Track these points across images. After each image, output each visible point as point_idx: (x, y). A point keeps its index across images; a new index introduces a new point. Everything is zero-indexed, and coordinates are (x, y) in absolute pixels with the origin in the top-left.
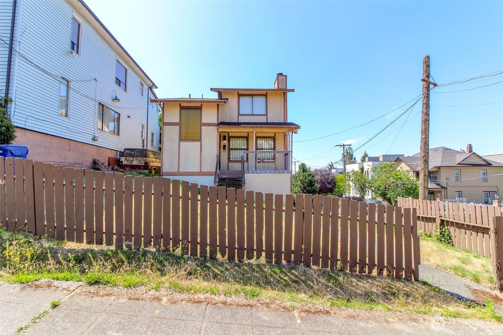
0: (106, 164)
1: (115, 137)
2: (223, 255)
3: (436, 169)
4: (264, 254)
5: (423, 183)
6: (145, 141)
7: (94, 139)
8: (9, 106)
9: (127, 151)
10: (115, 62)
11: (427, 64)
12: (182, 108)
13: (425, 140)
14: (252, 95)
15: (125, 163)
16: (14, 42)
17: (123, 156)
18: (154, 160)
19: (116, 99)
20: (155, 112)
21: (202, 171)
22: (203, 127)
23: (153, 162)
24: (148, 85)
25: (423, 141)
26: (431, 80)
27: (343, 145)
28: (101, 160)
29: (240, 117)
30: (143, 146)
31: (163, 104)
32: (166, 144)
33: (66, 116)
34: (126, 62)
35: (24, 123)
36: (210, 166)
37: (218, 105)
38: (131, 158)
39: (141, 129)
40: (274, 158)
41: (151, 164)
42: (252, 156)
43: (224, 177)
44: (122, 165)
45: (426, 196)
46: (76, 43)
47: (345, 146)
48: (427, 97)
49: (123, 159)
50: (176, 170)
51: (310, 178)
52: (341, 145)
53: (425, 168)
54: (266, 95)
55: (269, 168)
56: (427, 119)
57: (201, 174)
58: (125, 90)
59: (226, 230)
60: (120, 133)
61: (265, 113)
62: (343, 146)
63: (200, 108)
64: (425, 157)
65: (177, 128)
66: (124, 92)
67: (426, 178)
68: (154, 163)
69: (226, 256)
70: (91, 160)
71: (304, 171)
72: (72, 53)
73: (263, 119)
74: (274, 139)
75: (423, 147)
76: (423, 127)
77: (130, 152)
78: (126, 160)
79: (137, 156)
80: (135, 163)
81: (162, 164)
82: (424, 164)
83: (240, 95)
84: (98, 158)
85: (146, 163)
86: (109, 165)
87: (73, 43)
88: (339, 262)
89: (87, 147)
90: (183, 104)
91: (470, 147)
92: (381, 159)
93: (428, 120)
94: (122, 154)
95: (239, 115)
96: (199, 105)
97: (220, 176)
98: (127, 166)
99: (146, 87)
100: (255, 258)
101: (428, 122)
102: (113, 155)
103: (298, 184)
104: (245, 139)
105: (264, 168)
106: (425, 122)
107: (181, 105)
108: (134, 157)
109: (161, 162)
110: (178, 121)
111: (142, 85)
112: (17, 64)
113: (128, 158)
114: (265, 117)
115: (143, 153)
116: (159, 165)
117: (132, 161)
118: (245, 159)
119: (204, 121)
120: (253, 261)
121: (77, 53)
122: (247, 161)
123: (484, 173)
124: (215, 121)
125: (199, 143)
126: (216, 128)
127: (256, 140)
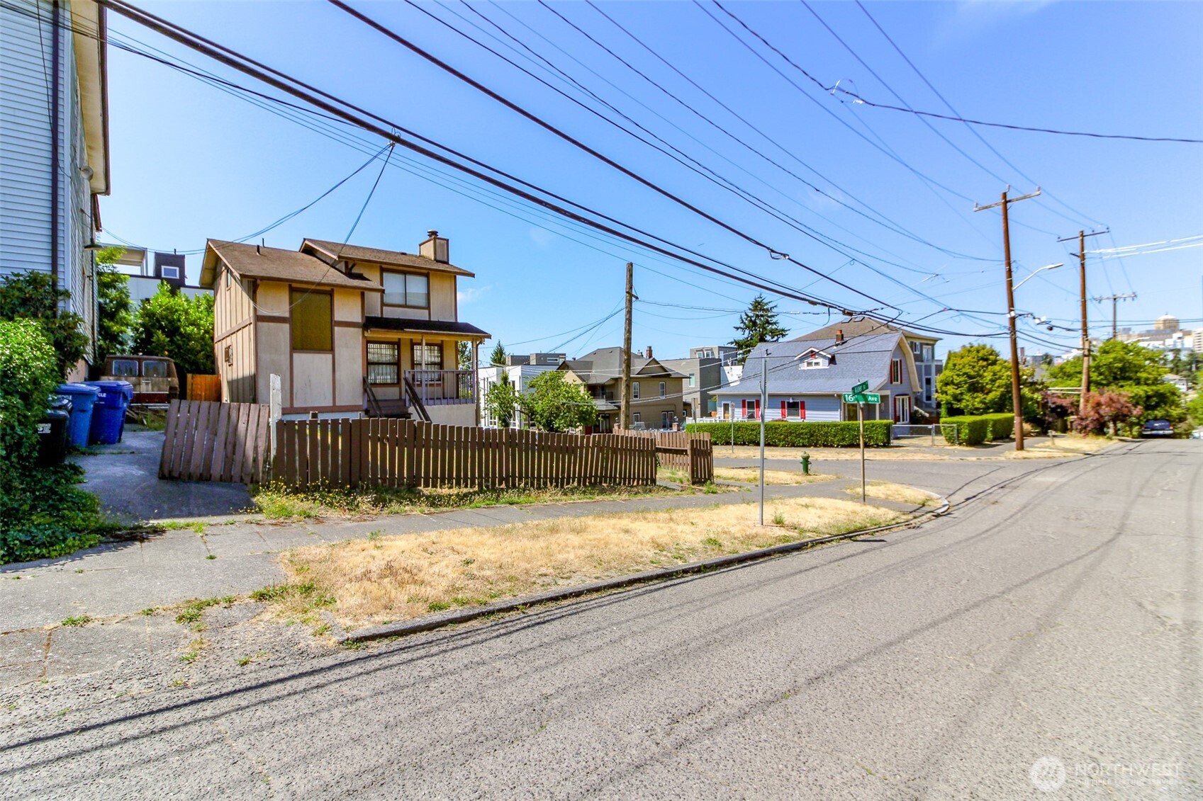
3: (612, 382)
9: (115, 363)
12: (292, 290)
14: (405, 273)
21: (337, 404)
22: (336, 329)
26: (634, 293)
29: (384, 308)
32: (264, 357)
36: (351, 394)
37: (362, 293)
40: (441, 379)
50: (287, 405)
54: (427, 275)
57: (336, 409)
61: (425, 305)
63: (331, 294)
65: (286, 327)
73: (422, 315)
74: (441, 347)
77: (127, 365)
83: (383, 270)
85: (173, 388)
90: (295, 286)
91: (650, 351)
92: (533, 362)
95: (383, 304)
96: (328, 288)
104: (395, 346)
108: (139, 376)
110: (287, 315)
114: (427, 311)
115: (163, 367)
119: (337, 317)
123: (663, 386)
124: (358, 318)
125: (330, 356)
126: (360, 330)
127: (412, 350)
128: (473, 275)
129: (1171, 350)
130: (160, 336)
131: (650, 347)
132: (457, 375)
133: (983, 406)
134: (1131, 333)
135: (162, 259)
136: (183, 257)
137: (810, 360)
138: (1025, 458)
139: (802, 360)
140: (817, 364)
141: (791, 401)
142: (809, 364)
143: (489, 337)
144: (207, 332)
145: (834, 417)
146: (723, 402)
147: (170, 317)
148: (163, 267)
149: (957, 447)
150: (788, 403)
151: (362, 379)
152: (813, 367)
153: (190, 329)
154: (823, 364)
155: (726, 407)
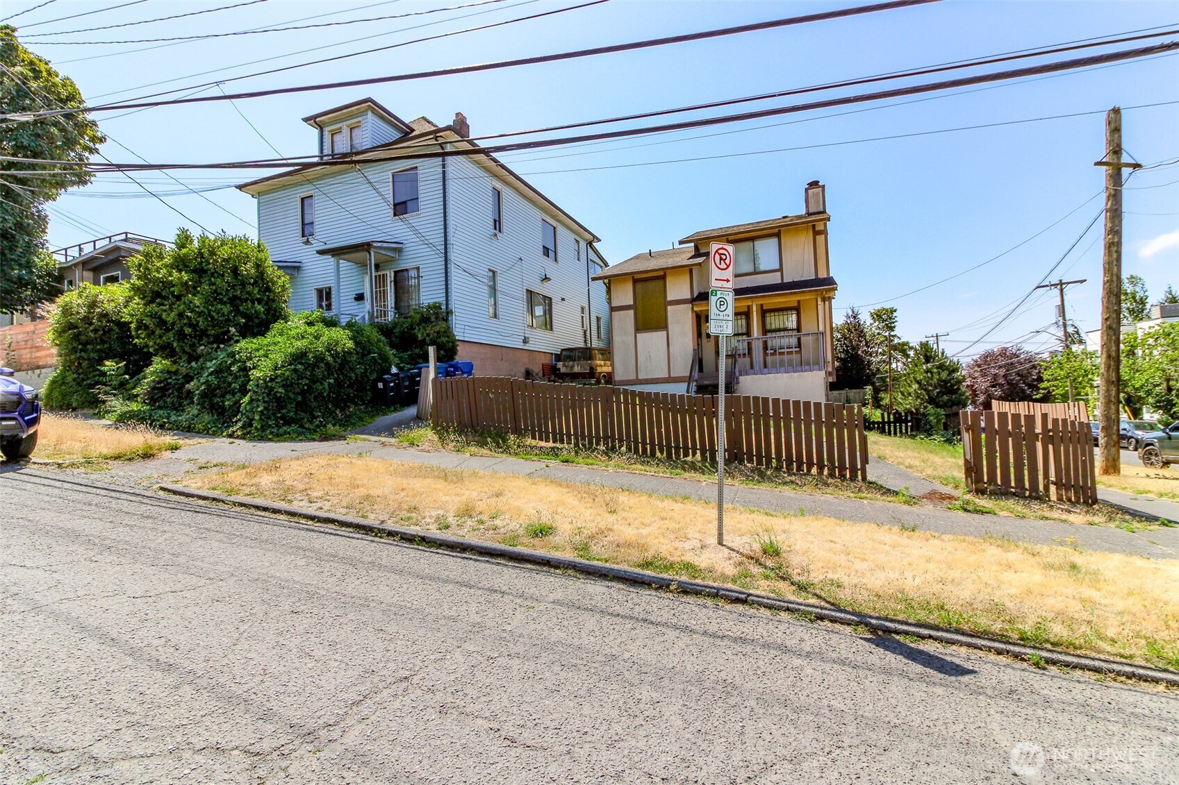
0: (541, 374)
1: (547, 334)
2: (662, 453)
4: (698, 452)
5: (1105, 374)
6: (588, 332)
7: (525, 341)
8: (450, 318)
9: (564, 353)
10: (540, 223)
11: (1113, 125)
12: (635, 281)
13: (1110, 285)
14: (752, 239)
15: (563, 370)
16: (448, 246)
17: (559, 361)
18: (602, 363)
19: (546, 278)
20: (599, 288)
21: (672, 376)
22: (669, 308)
23: (601, 366)
24: (586, 240)
25: (1106, 287)
26: (1125, 158)
27: (1057, 284)
28: (534, 369)
30: (585, 341)
31: (609, 281)
32: (617, 339)
33: (495, 317)
34: (554, 217)
35: (462, 334)
36: (682, 366)
37: (691, 271)
38: (571, 363)
39: (579, 314)
40: (799, 345)
41: (599, 370)
42: (757, 347)
43: (706, 382)
44: (560, 373)
45: (1113, 400)
46: (497, 219)
47: (1064, 286)
48: (1115, 197)
49: (560, 365)
50: (633, 377)
51: (944, 375)
52: (1052, 285)
53: (1110, 342)
54: (778, 235)
55: (790, 364)
56: (1113, 243)
57: (670, 380)
58: (556, 260)
59: (663, 430)
60: (554, 327)
61: (777, 267)
62: (1059, 287)
64: (1110, 319)
65: (631, 312)
66: (554, 264)
67: (1112, 363)
68: (603, 367)
69: (665, 455)
70: (523, 370)
71: (927, 360)
72: (496, 235)
73: (775, 279)
74: (797, 310)
75: (1105, 300)
76: (1106, 258)
77: (568, 354)
78: (564, 365)
79: (579, 359)
80: (577, 369)
81: (613, 369)
82: (1108, 335)
83: (731, 243)
84: (531, 367)
85: (592, 369)
86: (544, 375)
87: (495, 221)
88: (774, 461)
89: (518, 354)
90: (637, 276)
93: (1119, 244)
94: (558, 357)
97: (700, 383)
98: (566, 375)
99: (583, 244)
100: (691, 456)
101: (1115, 249)
102: (546, 360)
103: (911, 390)
104: (743, 317)
105: (782, 364)
106: (1109, 247)
107: (635, 279)
108: (575, 360)
109: (612, 365)
110: (632, 302)
111: (578, 242)
112: (453, 274)
113: (567, 363)
114: (779, 273)
115: (586, 353)
116: (609, 369)
117: (573, 366)
118: (746, 352)
119: (669, 297)
120: (689, 458)
121: (500, 231)
122: (749, 354)
124: (688, 296)
125: (664, 333)
126: (690, 306)
127: (763, 317)
151: (692, 351)
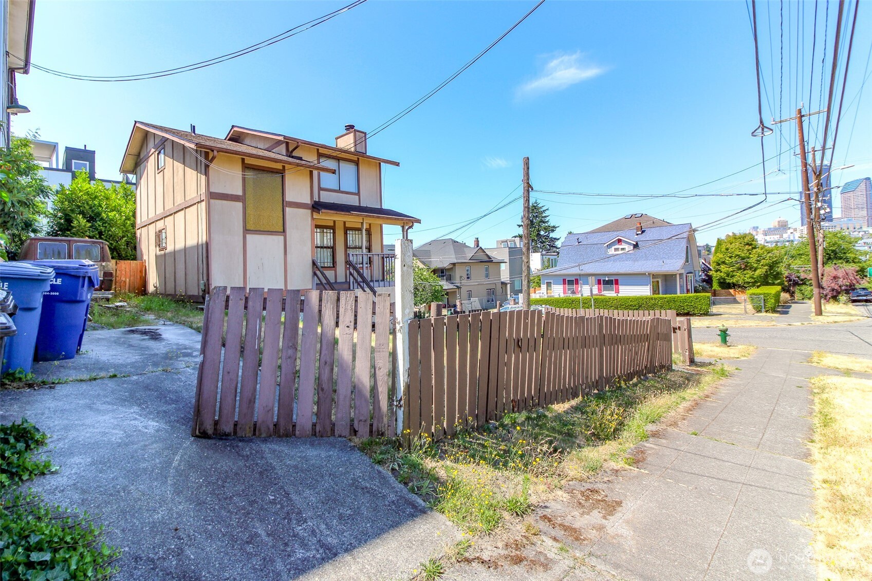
3: (451, 266)
12: (245, 166)
14: (337, 160)
22: (288, 209)
29: (321, 192)
32: (217, 238)
36: (301, 279)
37: (311, 172)
54: (357, 163)
61: (356, 191)
63: (282, 173)
65: (239, 205)
73: (352, 201)
74: (369, 232)
83: (319, 155)
90: (249, 161)
91: (477, 241)
95: (320, 189)
96: (280, 166)
104: (331, 231)
107: (246, 162)
110: (239, 192)
114: (357, 197)
119: (288, 197)
123: (487, 270)
124: (307, 200)
125: (282, 239)
126: (309, 211)
127: (346, 234)
128: (397, 164)
129: (788, 241)
130: (80, 221)
131: (477, 239)
132: (383, 258)
133: (753, 280)
134: (758, 230)
135: (73, 154)
136: (94, 152)
137: (617, 247)
138: (835, 322)
139: (609, 246)
140: (623, 249)
141: (607, 279)
142: (616, 250)
143: (419, 221)
144: (128, 218)
145: (645, 291)
146: (546, 281)
147: (90, 203)
148: (73, 161)
149: (764, 314)
150: (604, 281)
151: (311, 261)
152: (620, 252)
153: (112, 214)
154: (628, 248)
155: (549, 284)
